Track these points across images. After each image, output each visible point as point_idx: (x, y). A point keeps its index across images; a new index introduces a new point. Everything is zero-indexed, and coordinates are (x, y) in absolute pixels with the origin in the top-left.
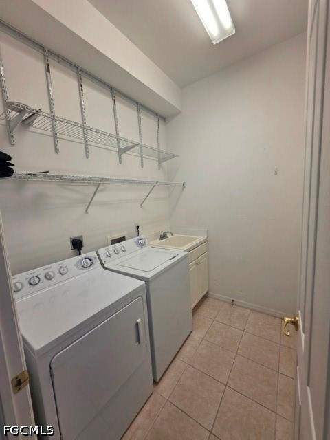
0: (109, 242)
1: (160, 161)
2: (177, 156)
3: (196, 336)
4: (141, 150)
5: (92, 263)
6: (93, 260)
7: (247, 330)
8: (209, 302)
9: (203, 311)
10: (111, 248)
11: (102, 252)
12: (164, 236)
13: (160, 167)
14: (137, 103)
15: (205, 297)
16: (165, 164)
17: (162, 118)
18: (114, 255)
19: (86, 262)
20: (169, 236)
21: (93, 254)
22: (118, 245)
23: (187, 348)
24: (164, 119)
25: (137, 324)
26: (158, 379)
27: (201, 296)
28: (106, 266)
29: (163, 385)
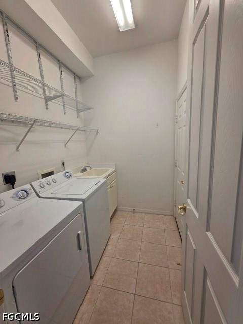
0: (40, 176)
1: (78, 111)
2: (93, 108)
3: (114, 237)
4: (63, 100)
5: (28, 194)
6: (29, 192)
7: (145, 226)
8: (119, 213)
9: (115, 221)
10: (44, 180)
11: (36, 184)
12: (84, 170)
13: (78, 116)
14: (59, 61)
15: (116, 211)
16: (81, 114)
17: (79, 77)
18: (47, 187)
19: (23, 194)
20: (88, 169)
21: (27, 187)
22: (50, 178)
23: (109, 247)
24: (80, 78)
25: (79, 235)
26: (93, 274)
27: (114, 210)
28: (41, 196)
29: (96, 278)
